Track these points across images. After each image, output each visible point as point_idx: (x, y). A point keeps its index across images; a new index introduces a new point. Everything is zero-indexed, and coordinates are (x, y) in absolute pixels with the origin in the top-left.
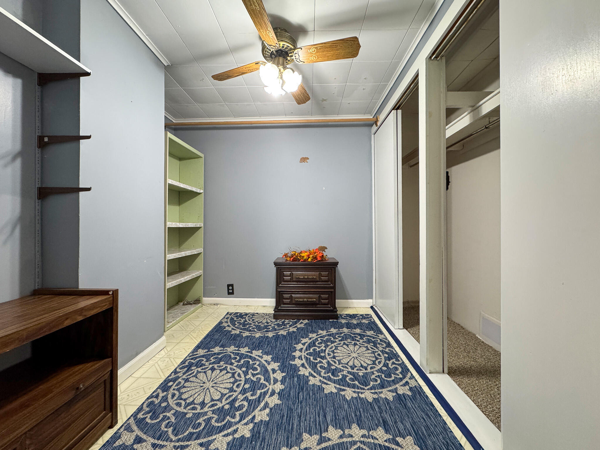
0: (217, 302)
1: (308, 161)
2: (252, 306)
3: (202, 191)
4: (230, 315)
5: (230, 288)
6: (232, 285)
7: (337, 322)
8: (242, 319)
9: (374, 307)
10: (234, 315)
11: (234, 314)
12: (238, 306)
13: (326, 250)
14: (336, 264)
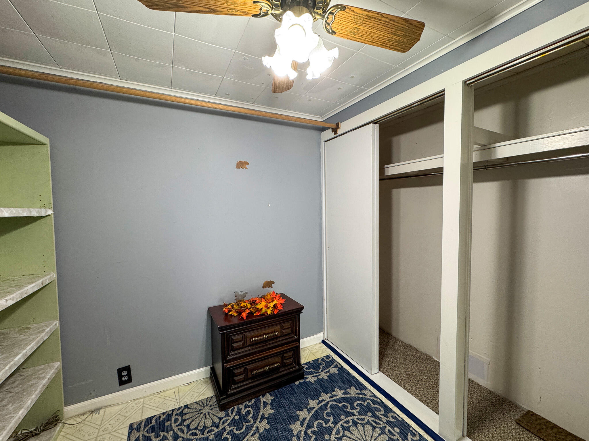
0: (98, 406)
1: (247, 166)
2: (166, 390)
3: (50, 212)
4: (138, 429)
5: (123, 374)
6: (128, 368)
7: (305, 382)
8: (168, 432)
9: (325, 340)
10: (145, 427)
11: (143, 424)
12: (140, 398)
13: (273, 285)
14: (300, 309)
